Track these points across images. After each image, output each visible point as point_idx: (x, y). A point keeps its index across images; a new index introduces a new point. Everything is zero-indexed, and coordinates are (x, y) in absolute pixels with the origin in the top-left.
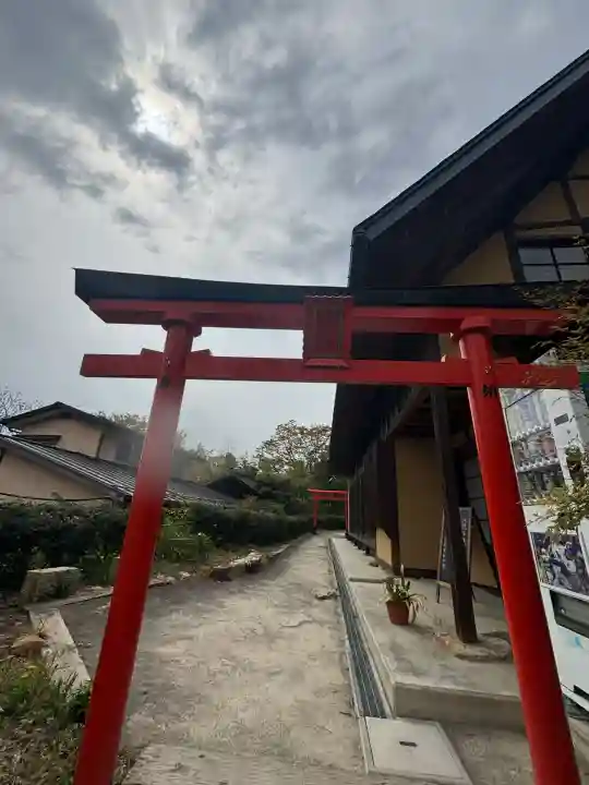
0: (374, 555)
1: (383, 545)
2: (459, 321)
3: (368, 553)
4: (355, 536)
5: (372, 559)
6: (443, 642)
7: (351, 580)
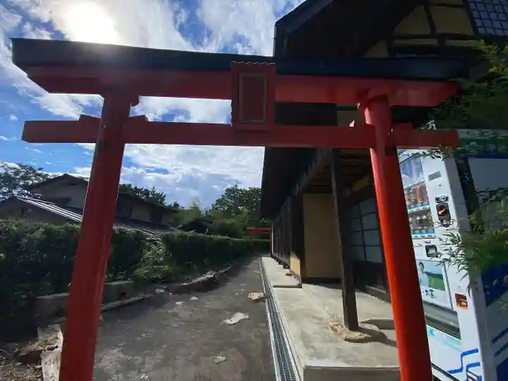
0: (289, 268)
1: (295, 263)
2: (367, 91)
3: (285, 267)
4: (277, 256)
5: (288, 271)
6: (336, 331)
7: (275, 287)
